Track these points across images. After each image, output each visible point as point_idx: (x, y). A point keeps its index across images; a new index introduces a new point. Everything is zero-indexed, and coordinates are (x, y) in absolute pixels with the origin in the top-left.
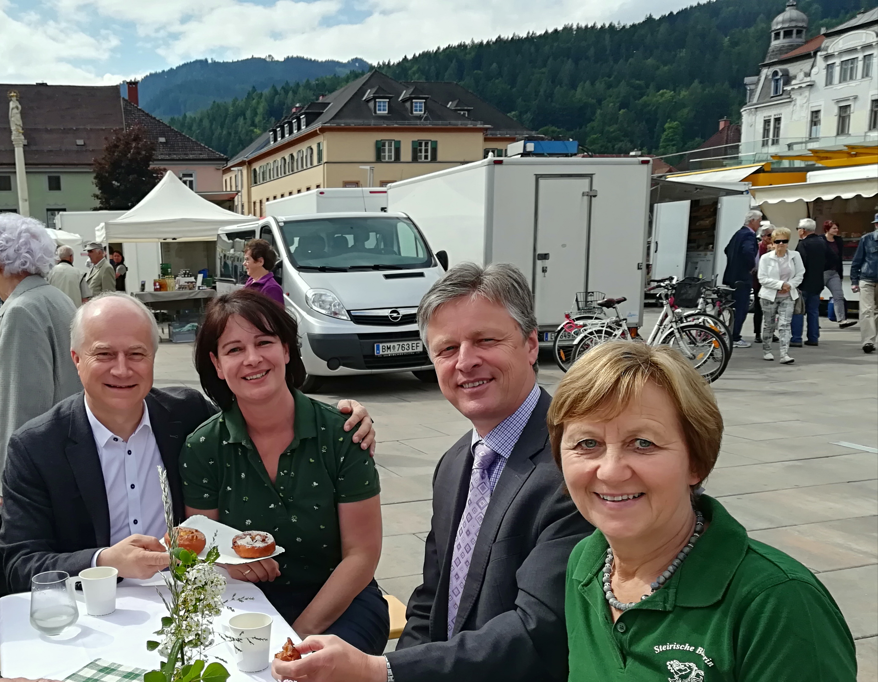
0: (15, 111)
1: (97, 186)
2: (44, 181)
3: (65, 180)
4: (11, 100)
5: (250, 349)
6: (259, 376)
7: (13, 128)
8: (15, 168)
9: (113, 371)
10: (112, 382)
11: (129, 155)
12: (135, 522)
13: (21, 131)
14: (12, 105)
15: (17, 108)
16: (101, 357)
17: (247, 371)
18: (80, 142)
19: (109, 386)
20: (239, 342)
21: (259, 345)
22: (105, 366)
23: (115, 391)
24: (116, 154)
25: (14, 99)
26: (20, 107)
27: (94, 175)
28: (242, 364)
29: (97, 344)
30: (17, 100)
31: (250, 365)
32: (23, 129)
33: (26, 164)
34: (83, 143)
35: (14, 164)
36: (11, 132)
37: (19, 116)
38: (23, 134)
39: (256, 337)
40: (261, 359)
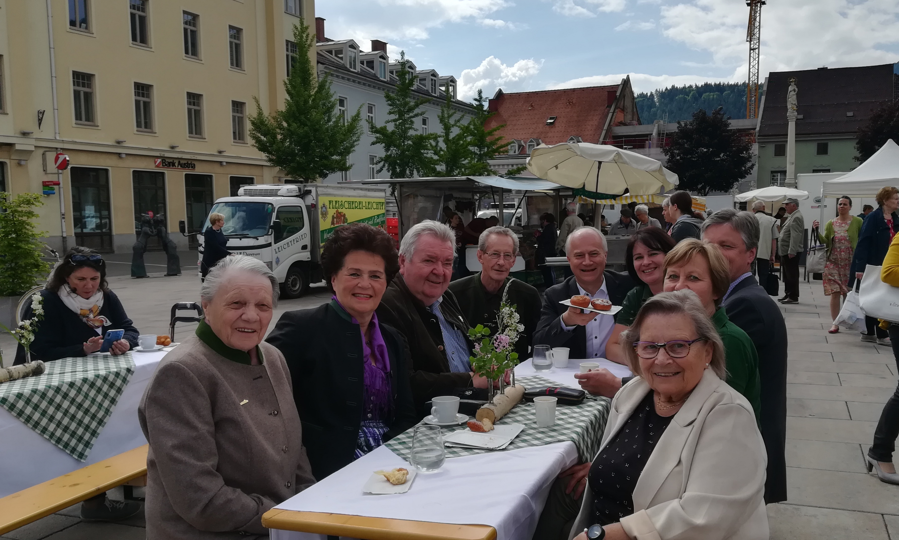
0: (793, 93)
1: (858, 150)
2: (812, 148)
3: (832, 147)
4: (790, 85)
5: (646, 257)
6: (650, 271)
7: (789, 106)
8: (787, 138)
9: (584, 263)
10: (584, 268)
11: (892, 123)
12: (596, 337)
13: (795, 108)
14: (790, 88)
15: (794, 90)
16: (578, 257)
17: (644, 268)
18: (850, 114)
19: (582, 270)
20: (640, 254)
21: (650, 255)
22: (579, 261)
23: (586, 273)
24: (879, 123)
25: (793, 84)
26: (797, 89)
27: (857, 141)
28: (641, 264)
29: (576, 251)
30: (795, 84)
31: (644, 266)
32: (797, 107)
33: (796, 135)
34: (852, 115)
35: (787, 135)
36: (787, 110)
37: (795, 97)
38: (797, 111)
39: (648, 251)
40: (651, 262)
